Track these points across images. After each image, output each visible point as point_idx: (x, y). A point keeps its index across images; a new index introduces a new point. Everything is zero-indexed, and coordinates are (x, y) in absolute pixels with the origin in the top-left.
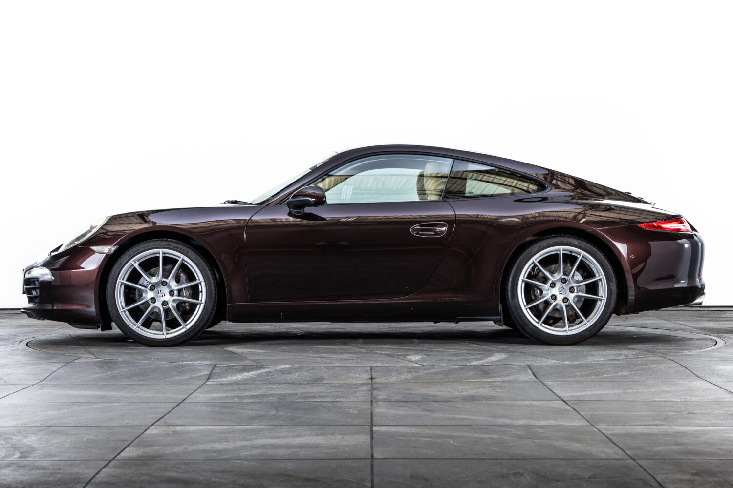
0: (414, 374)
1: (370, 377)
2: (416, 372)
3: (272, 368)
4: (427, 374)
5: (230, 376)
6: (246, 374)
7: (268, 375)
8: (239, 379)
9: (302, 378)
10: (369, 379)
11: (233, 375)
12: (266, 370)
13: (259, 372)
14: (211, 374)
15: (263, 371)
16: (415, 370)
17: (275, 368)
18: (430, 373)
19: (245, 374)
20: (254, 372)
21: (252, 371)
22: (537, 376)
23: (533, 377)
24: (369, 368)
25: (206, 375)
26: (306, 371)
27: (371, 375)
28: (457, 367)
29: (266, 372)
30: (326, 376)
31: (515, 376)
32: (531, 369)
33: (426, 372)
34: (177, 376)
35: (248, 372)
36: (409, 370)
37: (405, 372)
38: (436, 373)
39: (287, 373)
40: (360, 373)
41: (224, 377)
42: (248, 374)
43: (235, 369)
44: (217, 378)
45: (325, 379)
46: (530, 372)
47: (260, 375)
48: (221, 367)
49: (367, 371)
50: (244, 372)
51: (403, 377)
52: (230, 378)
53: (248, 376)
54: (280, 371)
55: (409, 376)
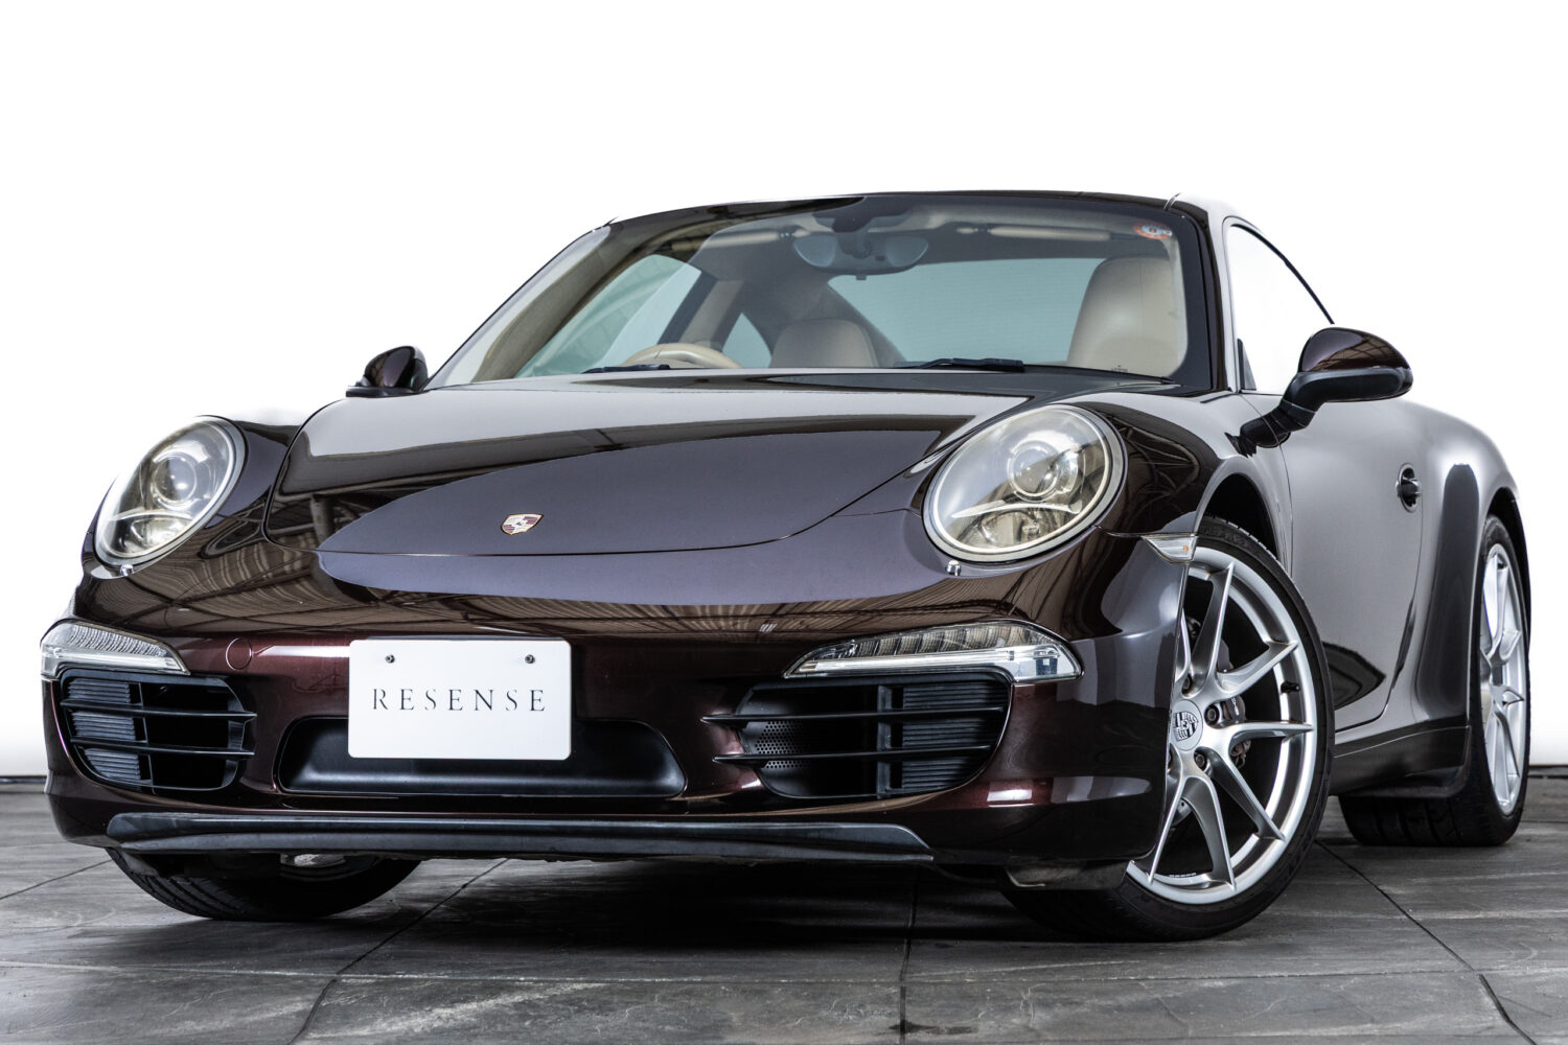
0: (1061, 1011)
1: (898, 1022)
2: (1067, 1003)
3: (539, 991)
4: (1107, 1010)
5: (385, 1019)
6: (445, 1012)
7: (524, 1017)
8: (417, 1030)
9: (647, 1025)
10: (894, 1028)
11: (396, 1013)
12: (518, 998)
13: (490, 1004)
14: (313, 1011)
15: (505, 1000)
16: (1064, 996)
17: (551, 991)
18: (1120, 1008)
19: (438, 1011)
20: (473, 1006)
21: (464, 1002)
22: (1512, 1017)
23: (1500, 1021)
25: (299, 1014)
26: (663, 999)
27: (902, 1015)
28: (1220, 983)
29: (517, 1006)
30: (735, 1017)
31: (1433, 1016)
32: (1491, 992)
33: (1103, 1003)
34: (192, 1018)
35: (452, 1004)
36: (1041, 996)
37: (1026, 1005)
38: (1142, 1008)
39: (593, 1009)
40: (861, 1006)
41: (363, 1024)
42: (449, 1011)
43: (403, 993)
44: (337, 1027)
45: (732, 1030)
46: (1488, 1001)
47: (491, 1018)
48: (352, 986)
49: (888, 1000)
50: (437, 1006)
51: (1015, 1020)
52: (384, 1025)
53: (452, 1017)
55: (1039, 1017)
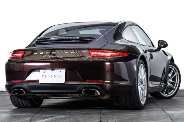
24: (100, 117)
54: (61, 118)
